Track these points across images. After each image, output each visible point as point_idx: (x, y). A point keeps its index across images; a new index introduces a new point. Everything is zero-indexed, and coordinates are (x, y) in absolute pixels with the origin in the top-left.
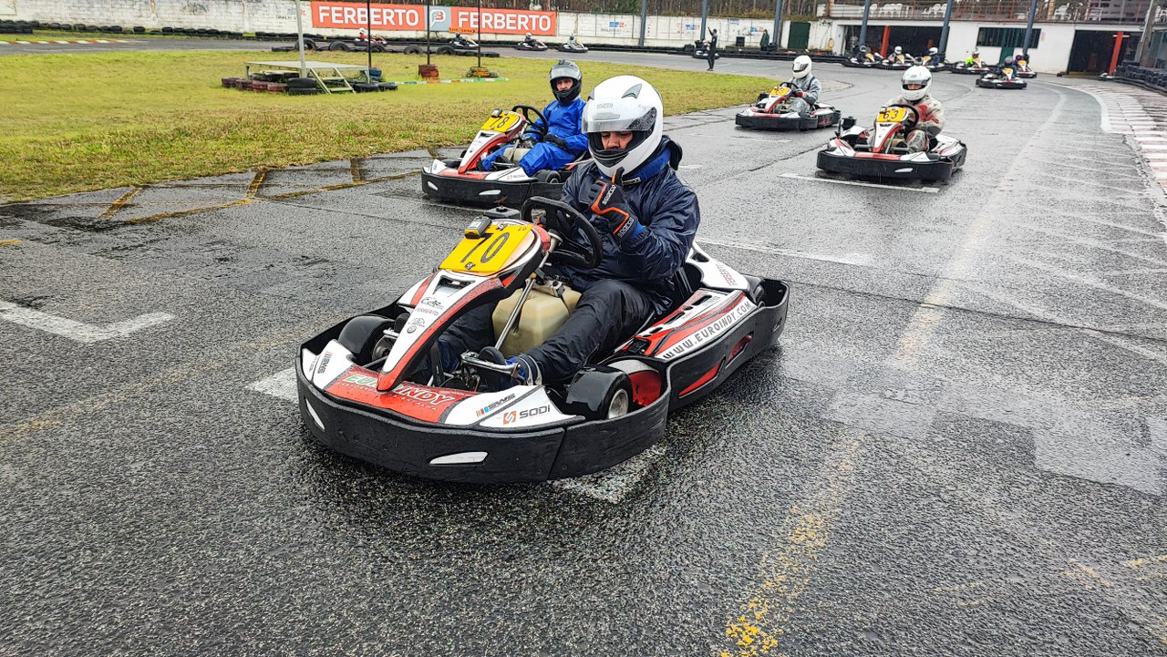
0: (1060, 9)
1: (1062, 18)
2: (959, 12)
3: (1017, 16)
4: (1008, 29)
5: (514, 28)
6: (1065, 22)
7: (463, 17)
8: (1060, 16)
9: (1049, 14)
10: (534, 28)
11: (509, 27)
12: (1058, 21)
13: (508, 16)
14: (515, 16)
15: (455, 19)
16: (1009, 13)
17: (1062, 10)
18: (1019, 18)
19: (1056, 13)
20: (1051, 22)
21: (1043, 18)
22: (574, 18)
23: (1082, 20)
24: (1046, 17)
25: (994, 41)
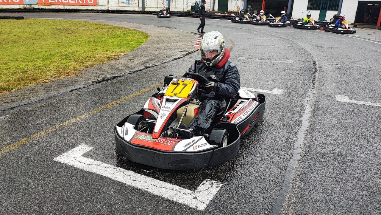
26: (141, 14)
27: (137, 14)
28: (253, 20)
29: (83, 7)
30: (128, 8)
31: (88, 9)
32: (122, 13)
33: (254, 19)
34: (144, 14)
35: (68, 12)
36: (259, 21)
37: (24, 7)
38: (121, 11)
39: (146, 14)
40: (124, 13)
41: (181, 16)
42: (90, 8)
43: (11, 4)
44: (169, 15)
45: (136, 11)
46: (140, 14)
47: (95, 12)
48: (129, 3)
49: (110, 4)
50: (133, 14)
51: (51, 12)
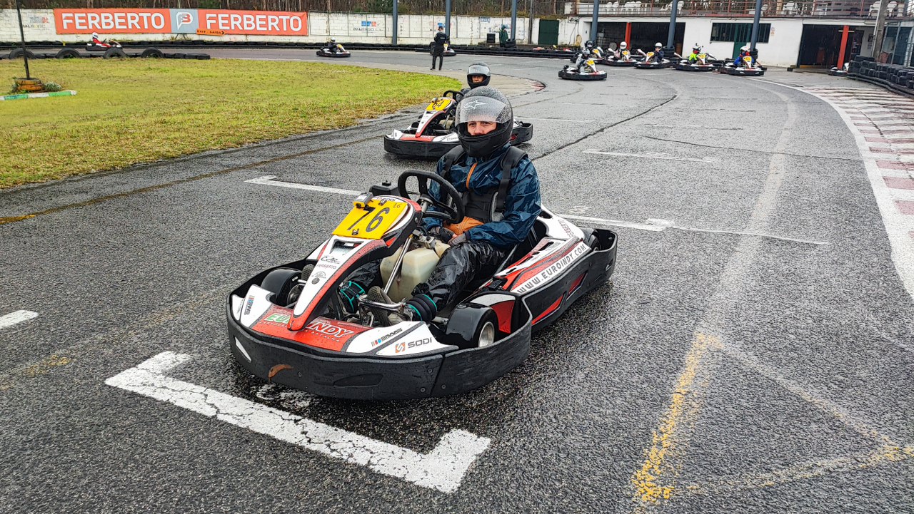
0: (788, 4)
1: (790, 13)
2: (695, 9)
3: (748, 12)
4: (740, 24)
5: (265, 29)
6: (793, 17)
7: (210, 18)
8: (788, 11)
9: (778, 9)
10: (285, 29)
11: (259, 28)
12: (787, 16)
13: (258, 17)
14: (265, 17)
15: (202, 21)
16: (741, 10)
17: (790, 6)
18: (750, 13)
19: (784, 9)
20: (779, 17)
21: (772, 14)
22: (326, 18)
23: (808, 14)
24: (775, 12)
25: (727, 34)
26: (392, 49)
27: (384, 49)
28: (607, 58)
29: (282, 37)
30: (366, 38)
31: (291, 41)
32: (356, 49)
33: (609, 56)
34: (397, 50)
35: (257, 48)
36: (619, 59)
37: (173, 38)
38: (355, 44)
39: (401, 50)
40: (360, 49)
41: (472, 53)
42: (294, 40)
43: (148, 33)
44: (452, 51)
45: (382, 45)
46: (389, 49)
47: (306, 48)
48: (367, 30)
49: (332, 32)
50: (377, 49)
51: (225, 47)
